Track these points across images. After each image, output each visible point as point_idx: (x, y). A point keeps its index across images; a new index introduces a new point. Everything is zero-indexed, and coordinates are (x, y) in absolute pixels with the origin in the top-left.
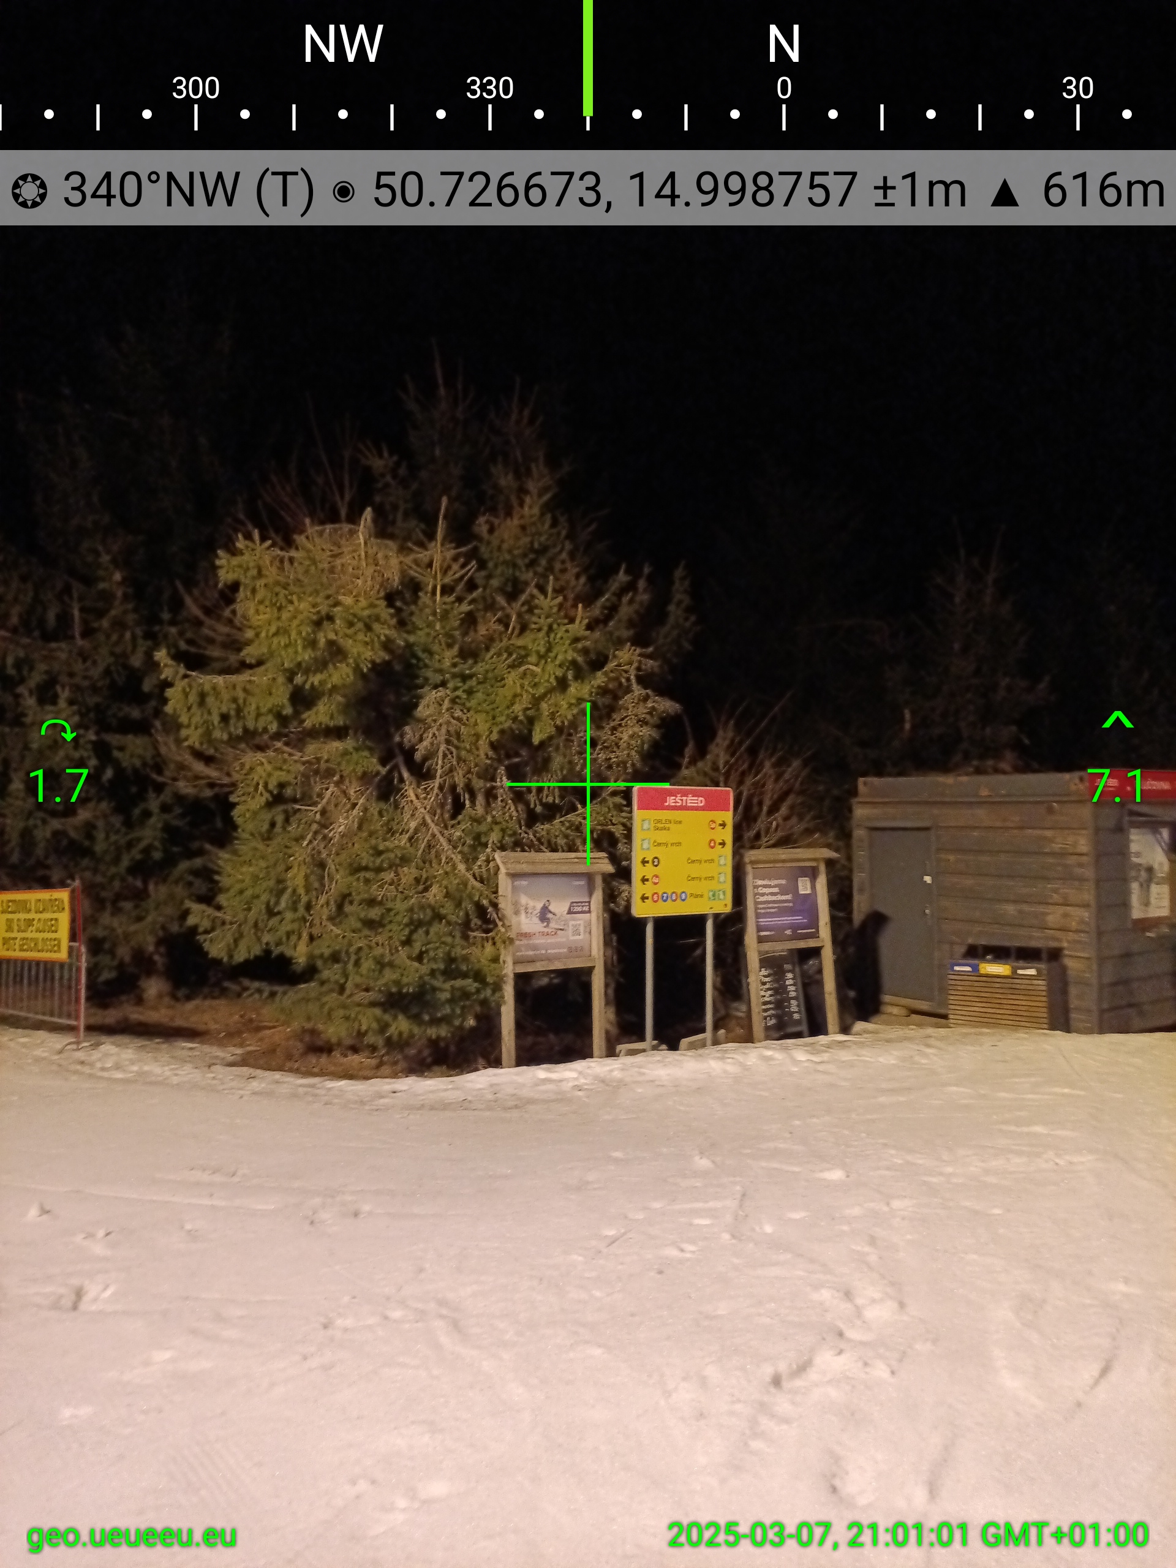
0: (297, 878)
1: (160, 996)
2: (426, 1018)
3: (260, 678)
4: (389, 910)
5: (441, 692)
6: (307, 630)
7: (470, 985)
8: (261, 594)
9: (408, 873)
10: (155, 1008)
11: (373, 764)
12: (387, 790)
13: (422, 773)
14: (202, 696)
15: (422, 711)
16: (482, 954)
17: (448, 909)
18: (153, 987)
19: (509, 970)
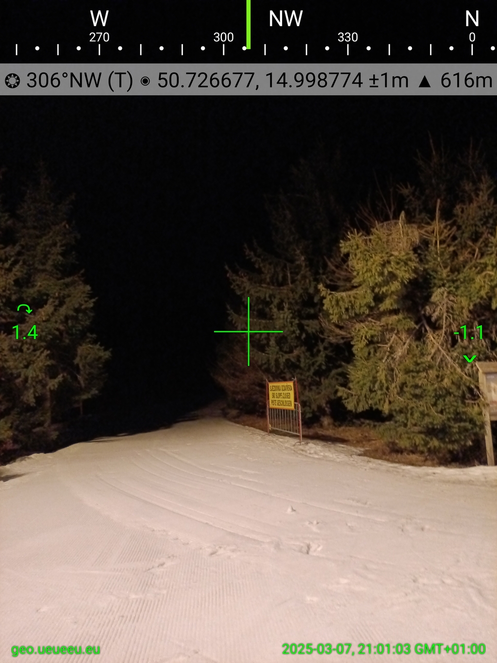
0: (382, 376)
1: (329, 424)
2: (447, 440)
3: (360, 291)
4: (425, 390)
5: (443, 289)
6: (379, 268)
7: (468, 425)
8: (359, 255)
9: (432, 373)
10: (327, 429)
11: (412, 324)
12: (419, 336)
13: (435, 327)
14: (337, 301)
15: (434, 298)
16: (473, 411)
17: (453, 389)
18: (326, 421)
19: (487, 419)
